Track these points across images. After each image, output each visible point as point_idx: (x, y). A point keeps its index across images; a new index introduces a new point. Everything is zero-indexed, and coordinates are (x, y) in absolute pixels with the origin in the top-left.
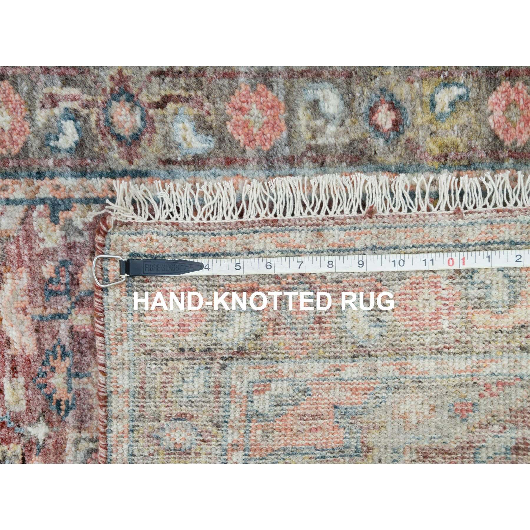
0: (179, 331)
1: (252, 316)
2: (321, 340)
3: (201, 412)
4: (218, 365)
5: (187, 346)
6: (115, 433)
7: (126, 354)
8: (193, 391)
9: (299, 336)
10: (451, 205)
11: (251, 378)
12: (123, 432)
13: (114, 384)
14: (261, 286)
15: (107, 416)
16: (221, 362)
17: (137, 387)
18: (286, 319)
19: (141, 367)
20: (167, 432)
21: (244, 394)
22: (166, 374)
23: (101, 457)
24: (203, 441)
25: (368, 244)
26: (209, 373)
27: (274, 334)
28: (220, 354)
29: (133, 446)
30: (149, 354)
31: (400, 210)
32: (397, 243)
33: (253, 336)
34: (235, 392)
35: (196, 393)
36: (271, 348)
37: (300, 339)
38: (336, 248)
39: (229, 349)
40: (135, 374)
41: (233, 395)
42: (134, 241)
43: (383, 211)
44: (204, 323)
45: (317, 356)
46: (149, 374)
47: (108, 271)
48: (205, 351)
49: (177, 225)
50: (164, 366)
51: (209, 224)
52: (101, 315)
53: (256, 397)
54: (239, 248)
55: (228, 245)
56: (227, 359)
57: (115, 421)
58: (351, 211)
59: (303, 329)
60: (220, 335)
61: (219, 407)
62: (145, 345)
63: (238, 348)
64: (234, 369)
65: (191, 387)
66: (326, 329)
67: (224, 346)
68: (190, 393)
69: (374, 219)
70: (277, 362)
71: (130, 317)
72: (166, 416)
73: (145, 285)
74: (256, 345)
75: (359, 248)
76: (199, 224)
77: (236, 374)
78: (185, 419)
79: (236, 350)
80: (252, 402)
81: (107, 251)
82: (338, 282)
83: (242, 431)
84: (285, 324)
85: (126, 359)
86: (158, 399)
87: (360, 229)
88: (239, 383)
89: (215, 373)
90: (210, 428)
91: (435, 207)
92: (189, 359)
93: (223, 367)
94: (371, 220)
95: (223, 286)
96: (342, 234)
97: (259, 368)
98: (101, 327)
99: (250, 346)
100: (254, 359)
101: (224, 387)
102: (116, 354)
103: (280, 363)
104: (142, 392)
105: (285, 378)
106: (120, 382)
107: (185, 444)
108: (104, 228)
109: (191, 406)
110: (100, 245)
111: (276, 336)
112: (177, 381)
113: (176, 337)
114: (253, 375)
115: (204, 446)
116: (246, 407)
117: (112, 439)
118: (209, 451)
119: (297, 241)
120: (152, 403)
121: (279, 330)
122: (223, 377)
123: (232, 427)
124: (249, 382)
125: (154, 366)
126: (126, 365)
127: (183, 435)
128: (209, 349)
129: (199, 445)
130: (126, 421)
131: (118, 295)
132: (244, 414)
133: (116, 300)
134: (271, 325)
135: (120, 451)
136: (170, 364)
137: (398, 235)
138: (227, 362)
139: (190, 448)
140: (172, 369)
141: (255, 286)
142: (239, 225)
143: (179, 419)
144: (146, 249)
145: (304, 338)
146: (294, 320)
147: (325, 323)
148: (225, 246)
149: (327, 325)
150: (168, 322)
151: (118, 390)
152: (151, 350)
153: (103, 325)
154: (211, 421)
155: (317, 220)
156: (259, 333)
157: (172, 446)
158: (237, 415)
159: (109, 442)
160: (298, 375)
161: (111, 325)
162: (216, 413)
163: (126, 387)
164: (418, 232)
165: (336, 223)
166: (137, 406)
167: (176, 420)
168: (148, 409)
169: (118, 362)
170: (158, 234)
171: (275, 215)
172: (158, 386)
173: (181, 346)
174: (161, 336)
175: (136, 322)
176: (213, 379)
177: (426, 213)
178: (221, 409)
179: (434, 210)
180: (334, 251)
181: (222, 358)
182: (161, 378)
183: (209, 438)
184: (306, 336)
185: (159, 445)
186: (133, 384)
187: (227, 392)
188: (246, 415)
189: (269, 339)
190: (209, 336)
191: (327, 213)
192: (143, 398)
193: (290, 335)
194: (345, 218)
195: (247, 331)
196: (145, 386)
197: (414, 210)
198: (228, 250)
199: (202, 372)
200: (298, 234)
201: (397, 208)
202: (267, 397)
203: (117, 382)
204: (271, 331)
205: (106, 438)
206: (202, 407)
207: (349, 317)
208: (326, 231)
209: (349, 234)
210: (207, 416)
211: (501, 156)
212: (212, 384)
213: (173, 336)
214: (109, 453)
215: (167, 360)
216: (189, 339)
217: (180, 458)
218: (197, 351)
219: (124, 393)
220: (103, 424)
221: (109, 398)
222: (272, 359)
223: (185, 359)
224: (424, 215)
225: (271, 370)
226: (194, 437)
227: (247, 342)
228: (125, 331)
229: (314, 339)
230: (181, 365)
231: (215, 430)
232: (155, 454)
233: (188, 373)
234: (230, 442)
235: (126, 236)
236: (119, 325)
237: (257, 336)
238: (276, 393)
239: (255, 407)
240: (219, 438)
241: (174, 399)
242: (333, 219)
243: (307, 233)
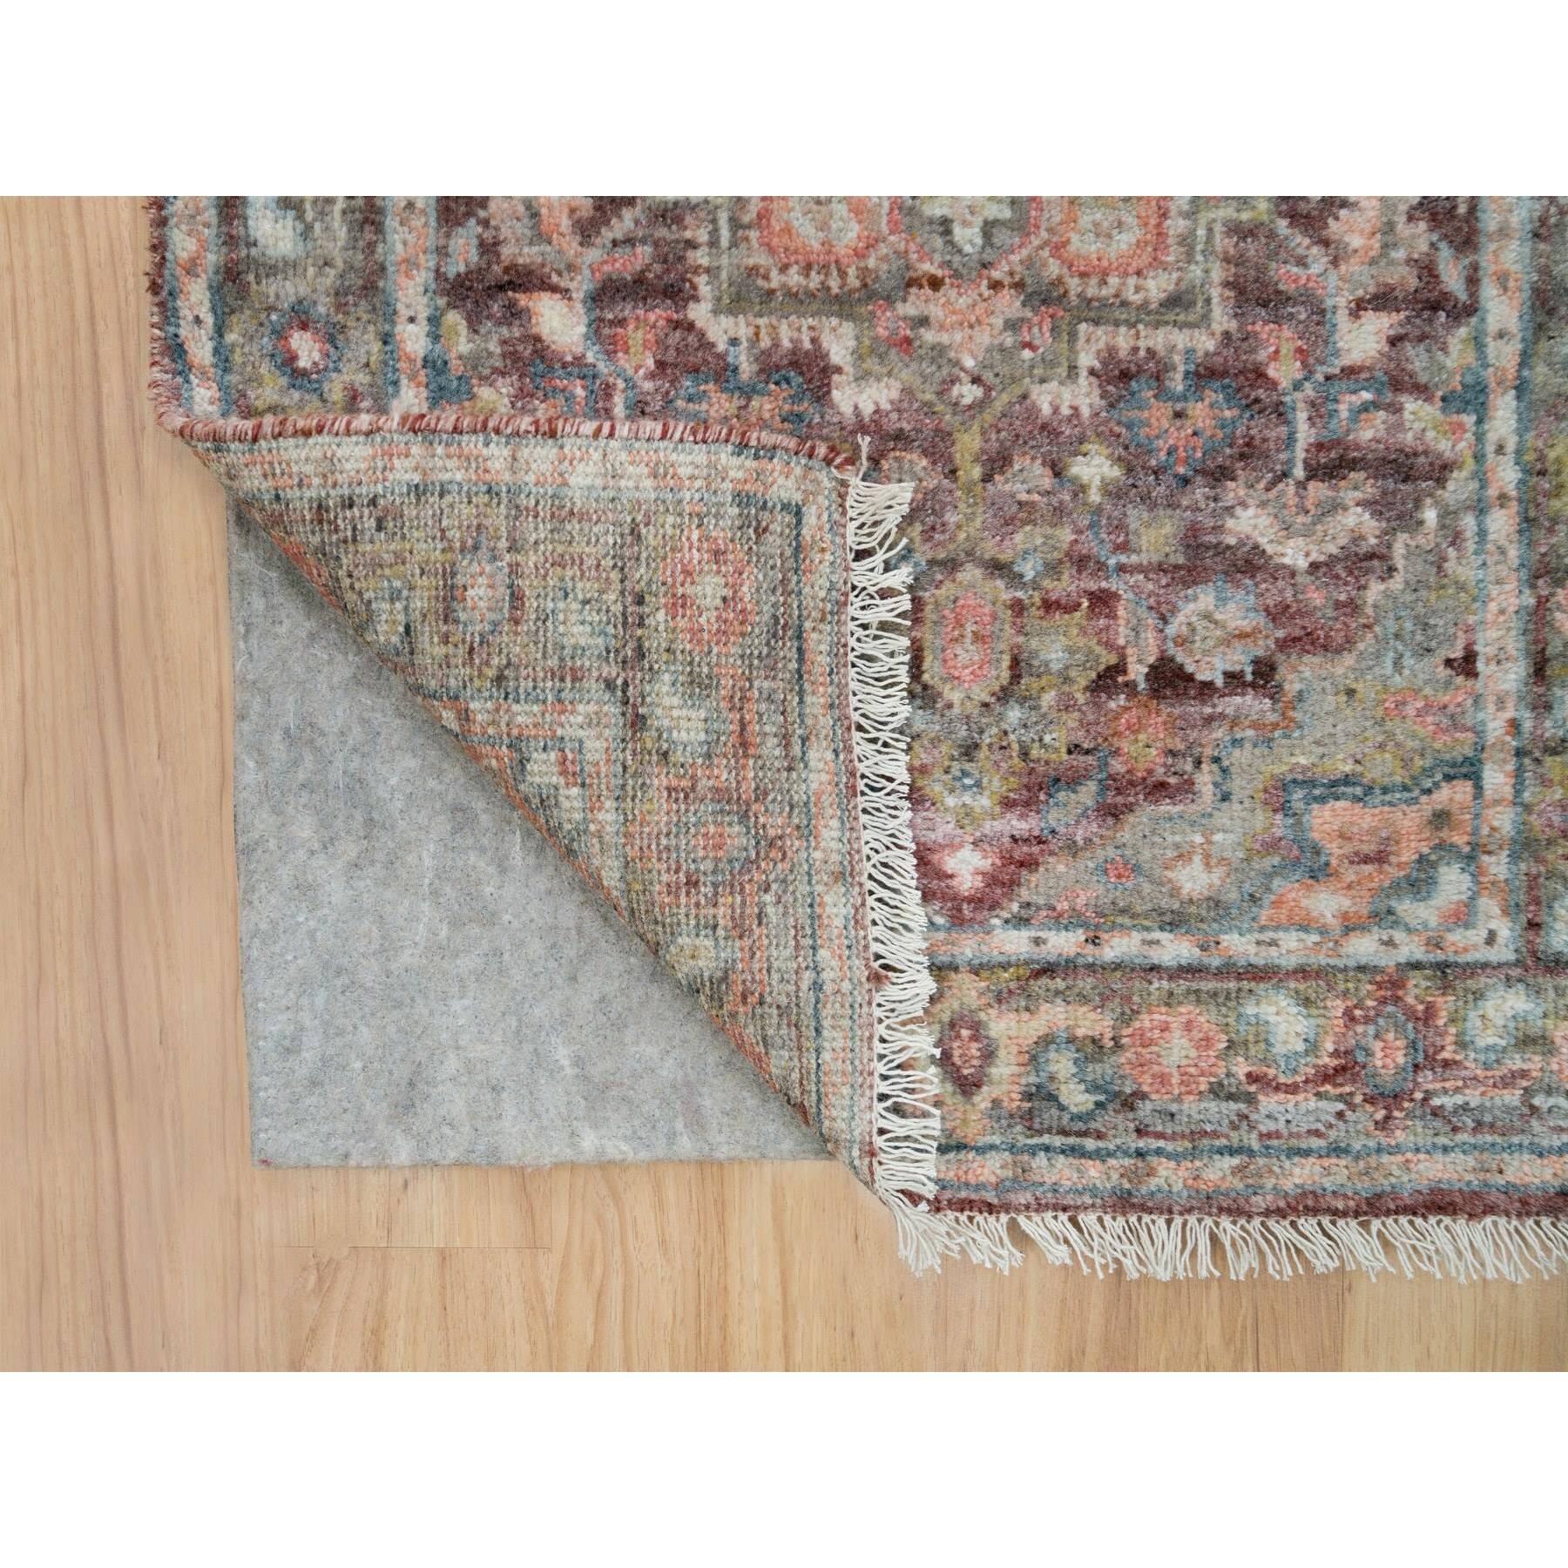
0: (674, 595)
1: (700, 744)
2: (657, 888)
3: (526, 639)
4: (614, 674)
5: (647, 610)
6: (485, 452)
7: (631, 484)
8: (564, 623)
9: (664, 841)
10: (889, 1140)
11: (588, 744)
12: (486, 471)
13: (578, 454)
14: (751, 762)
15: (518, 433)
16: (619, 682)
17: (573, 504)
18: (695, 814)
19: (610, 514)
20: (488, 569)
21: (559, 732)
22: (598, 565)
23: (438, 419)
24: (472, 650)
25: (824, 975)
26: (599, 656)
27: (669, 789)
28: (634, 678)
29: (459, 493)
30: (632, 532)
31: (883, 1041)
32: (825, 1033)
33: (665, 746)
34: (562, 712)
35: (561, 629)
36: (644, 784)
37: (658, 845)
38: (818, 910)
39: (643, 698)
40: (597, 500)
41: (558, 707)
42: (819, 517)
43: (879, 1005)
44: (688, 647)
45: (630, 877)
46: (595, 529)
47: (771, 459)
48: (640, 647)
49: (845, 604)
50: (611, 563)
51: (845, 666)
52: (699, 437)
53: (553, 756)
54: (809, 722)
55: (814, 699)
56: (624, 692)
57: (506, 452)
58: (876, 940)
59: (677, 848)
60: (667, 677)
61: (534, 680)
62: (647, 525)
63: (643, 717)
64: (606, 708)
65: (574, 618)
66: (678, 897)
67: (648, 688)
68: (561, 617)
69: (867, 986)
70: (617, 799)
71: (697, 496)
72: (518, 565)
73: (751, 531)
74: (650, 753)
75: (818, 958)
76: (845, 646)
77: (597, 713)
78: (513, 607)
79: (641, 711)
80: (545, 749)
81: (803, 461)
82: (759, 916)
83: (491, 731)
84: (687, 811)
85: (623, 483)
86: (550, 547)
87: (849, 958)
88: (580, 719)
89: (599, 668)
90: (495, 661)
91: (887, 1109)
92: (624, 614)
93: (609, 685)
94: (864, 980)
95: (751, 686)
96: (839, 922)
97: (608, 761)
98: (677, 435)
99: (648, 740)
100: (624, 750)
101: (573, 688)
102: (632, 463)
103: (615, 805)
104: (563, 514)
105: (590, 816)
106: (581, 468)
107: (464, 609)
108: (838, 461)
109: (538, 619)
110: (813, 448)
111: (665, 794)
112: (585, 589)
113: (663, 589)
114: (595, 748)
115: (462, 651)
116: (536, 737)
117: (472, 444)
118: (453, 661)
119: (825, 833)
120: (542, 536)
121: (677, 800)
122: (592, 686)
123: (497, 710)
124: (581, 742)
125: (611, 542)
126: (611, 483)
127: (481, 604)
128: (644, 656)
129: (464, 641)
130: (507, 476)
131: (732, 474)
132: (520, 735)
133: (725, 470)
134: (685, 783)
135: (450, 464)
136: (615, 576)
137: (838, 1034)
138: (619, 693)
139: (456, 621)
140: (607, 579)
141: (751, 751)
142: (846, 723)
143: (512, 594)
144: (808, 538)
145: (660, 852)
146: (693, 830)
147: (688, 894)
148: (814, 693)
149: (683, 900)
150: (687, 573)
151: (567, 463)
152: (639, 536)
153: (681, 440)
154: (509, 664)
155: (860, 874)
156: (672, 759)
157: (460, 580)
158: (519, 719)
159: (465, 438)
160: (595, 841)
161: (682, 456)
162: (524, 673)
163: (572, 481)
164: (844, 1074)
165: (857, 910)
166: (537, 503)
167: (510, 586)
168: (532, 526)
169: (617, 465)
170: (832, 563)
171: (863, 794)
172: (576, 549)
173: (647, 598)
174: (664, 559)
175: (688, 509)
176: (587, 664)
177: (876, 1092)
178: (531, 684)
179: (879, 1107)
180: (811, 906)
181: (626, 684)
182: (589, 556)
183: (477, 661)
184: (664, 856)
185: (462, 550)
186: (578, 494)
187: (563, 695)
188: (519, 738)
189: (660, 780)
190: (665, 657)
191: (871, 893)
192: (553, 515)
193: (668, 823)
194: (864, 928)
195: (675, 734)
196: (575, 521)
197: (881, 1068)
198: (808, 699)
199: (600, 641)
200: (836, 834)
201: (885, 1033)
202: (554, 780)
203: (581, 460)
204: (674, 783)
205: (475, 432)
206: (536, 643)
207: (697, 942)
208: (843, 890)
209: (839, 937)
210: (518, 656)
211: (1541, 582)
212: (579, 663)
213: (664, 584)
214: (445, 437)
215: (622, 569)
216: (661, 616)
217: (437, 598)
218: (639, 632)
219: (561, 475)
220: (502, 426)
221: (550, 441)
222: (623, 786)
223: (625, 607)
224: (871, 1087)
225: (603, 787)
226: (478, 628)
227: (655, 734)
228: (672, 482)
229: (659, 872)
230: (613, 597)
231: (491, 673)
232: (445, 544)
233: (598, 612)
234: (472, 706)
235: (827, 503)
236: (682, 471)
237: (665, 754)
238: (561, 799)
239: (535, 755)
240: (477, 683)
241: (551, 583)
242: (863, 904)
243: (839, 852)
